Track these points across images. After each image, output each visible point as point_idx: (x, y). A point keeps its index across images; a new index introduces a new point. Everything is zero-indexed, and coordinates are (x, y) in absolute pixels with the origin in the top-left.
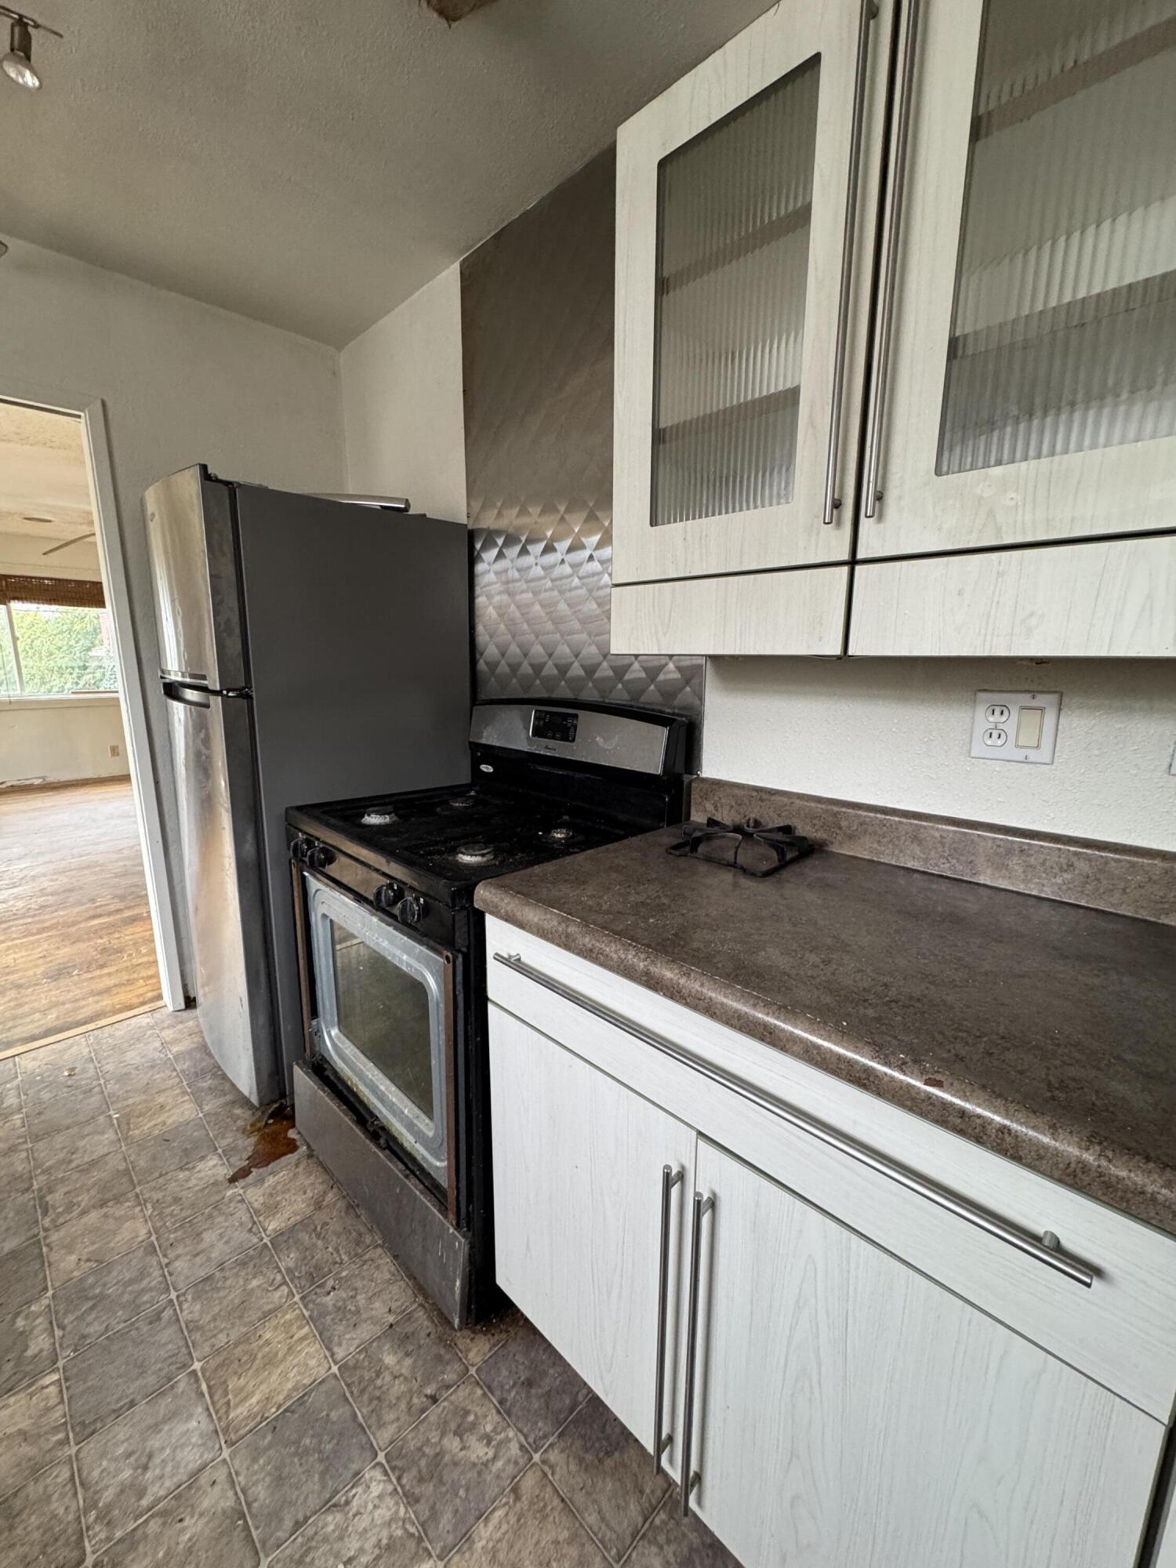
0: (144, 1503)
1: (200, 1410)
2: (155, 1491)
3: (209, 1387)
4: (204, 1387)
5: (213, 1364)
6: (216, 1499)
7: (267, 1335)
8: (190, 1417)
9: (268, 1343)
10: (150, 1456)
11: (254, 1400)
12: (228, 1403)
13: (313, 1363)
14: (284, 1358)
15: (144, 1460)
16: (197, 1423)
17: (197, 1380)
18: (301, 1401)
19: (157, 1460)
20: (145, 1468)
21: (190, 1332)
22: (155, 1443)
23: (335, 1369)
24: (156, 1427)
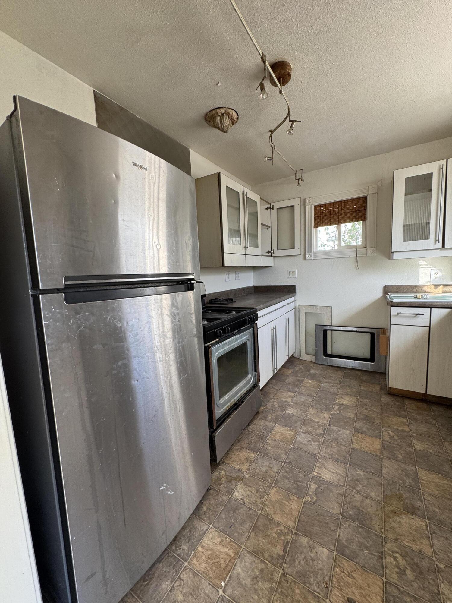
0: (313, 437)
1: (297, 440)
2: (311, 437)
3: (293, 441)
4: (294, 442)
5: (289, 443)
6: (304, 428)
7: (278, 438)
8: (299, 440)
9: (280, 437)
10: (308, 441)
11: (290, 432)
12: (293, 436)
13: (278, 428)
14: (281, 432)
15: (309, 442)
16: (299, 438)
17: (294, 444)
18: (285, 426)
19: (308, 440)
20: (310, 441)
21: (287, 453)
22: (306, 443)
23: (277, 424)
24: (305, 444)
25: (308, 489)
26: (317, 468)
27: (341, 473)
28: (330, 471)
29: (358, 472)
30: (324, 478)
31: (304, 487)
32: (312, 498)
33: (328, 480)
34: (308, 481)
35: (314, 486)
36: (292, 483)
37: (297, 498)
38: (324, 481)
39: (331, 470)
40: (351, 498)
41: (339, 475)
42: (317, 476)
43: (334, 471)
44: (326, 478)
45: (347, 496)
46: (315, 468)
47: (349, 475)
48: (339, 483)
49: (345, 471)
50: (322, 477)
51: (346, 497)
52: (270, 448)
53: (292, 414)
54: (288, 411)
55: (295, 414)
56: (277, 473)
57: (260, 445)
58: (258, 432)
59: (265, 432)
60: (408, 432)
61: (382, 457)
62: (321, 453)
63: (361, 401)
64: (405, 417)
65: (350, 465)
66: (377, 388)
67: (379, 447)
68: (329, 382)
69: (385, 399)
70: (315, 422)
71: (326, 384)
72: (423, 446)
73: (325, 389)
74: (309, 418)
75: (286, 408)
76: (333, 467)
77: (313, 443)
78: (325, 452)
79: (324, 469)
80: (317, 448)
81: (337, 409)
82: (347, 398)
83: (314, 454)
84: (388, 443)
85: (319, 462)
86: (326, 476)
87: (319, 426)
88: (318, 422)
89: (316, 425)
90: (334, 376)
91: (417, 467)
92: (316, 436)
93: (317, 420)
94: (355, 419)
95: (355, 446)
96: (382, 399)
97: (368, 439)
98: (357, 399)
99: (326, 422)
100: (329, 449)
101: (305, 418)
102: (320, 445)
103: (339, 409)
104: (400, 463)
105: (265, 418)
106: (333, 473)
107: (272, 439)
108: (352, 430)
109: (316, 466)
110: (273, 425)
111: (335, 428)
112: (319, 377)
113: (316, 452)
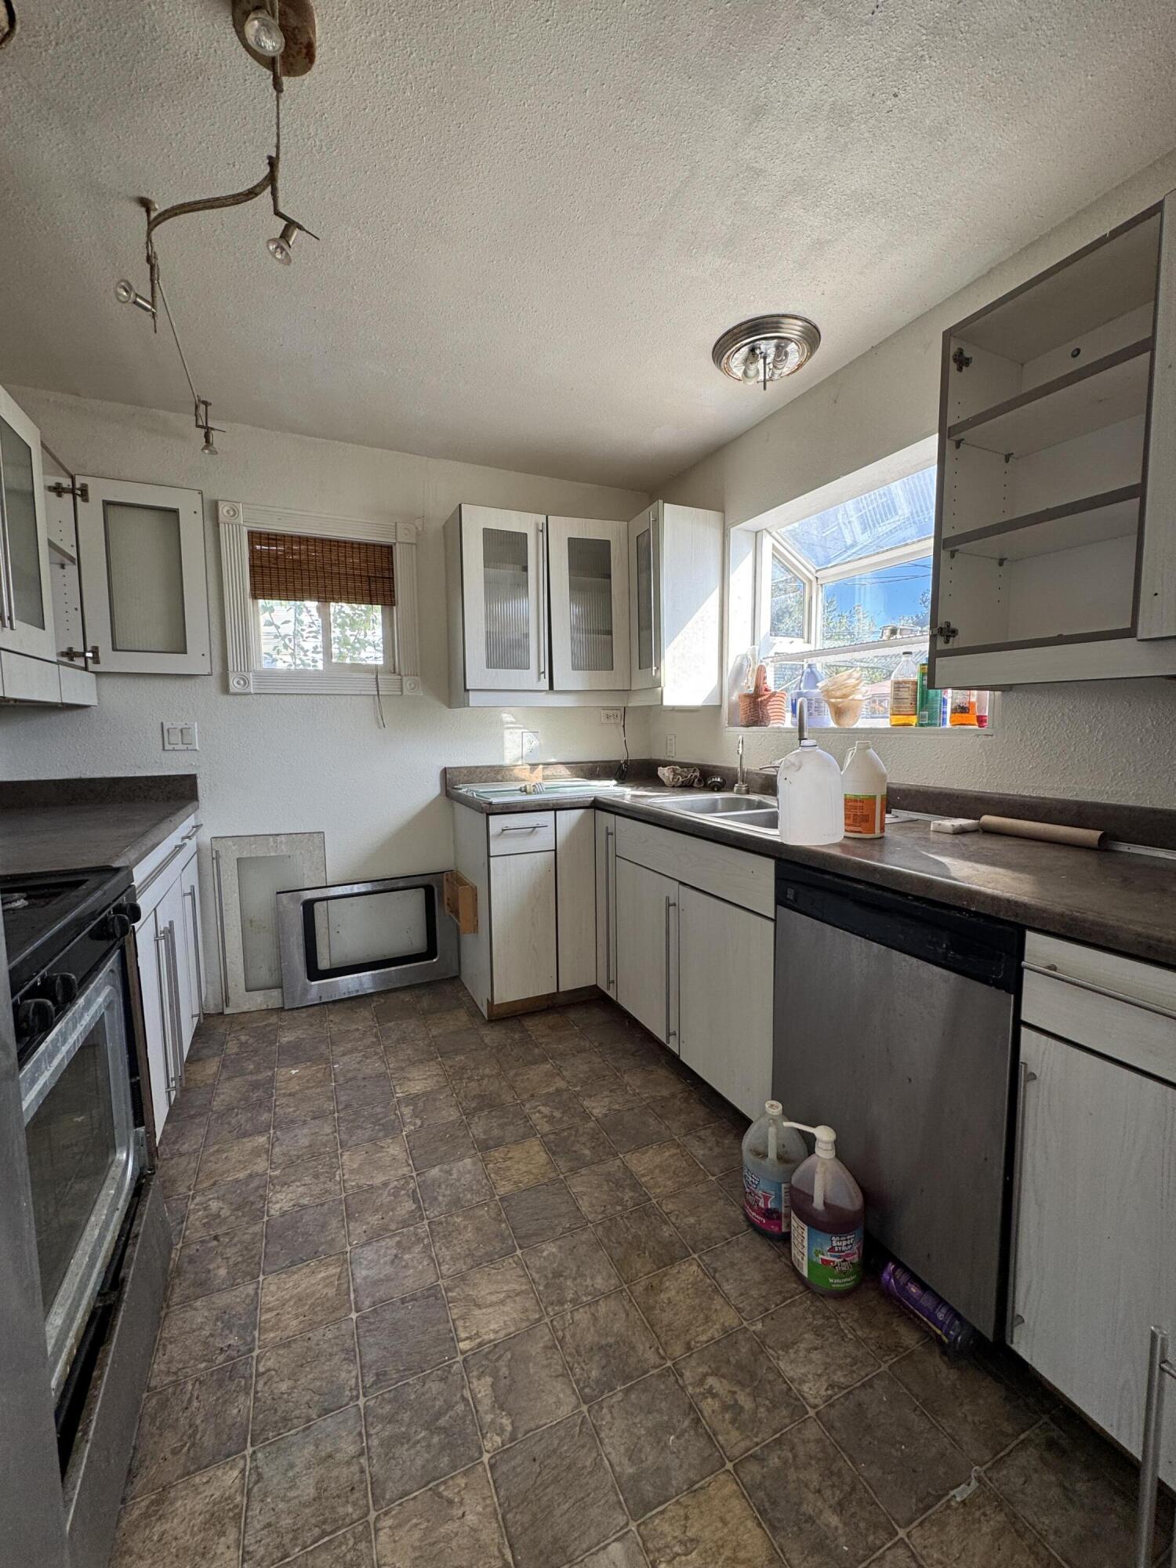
0: (398, 1239)
1: (358, 1281)
2: (392, 1242)
3: (348, 1294)
4: (352, 1296)
5: (341, 1313)
6: (358, 1229)
7: (295, 1323)
8: (365, 1278)
9: (297, 1316)
10: (392, 1262)
11: (322, 1275)
12: (339, 1279)
13: (273, 1288)
14: (291, 1297)
15: (397, 1261)
16: (361, 1273)
17: (356, 1303)
18: (293, 1264)
19: (388, 1258)
20: (396, 1256)
21: (354, 1350)
22: (388, 1270)
23: (261, 1278)
24: (388, 1279)
25: (477, 1411)
26: (460, 1323)
27: (517, 1287)
28: (491, 1305)
29: (545, 1254)
30: (492, 1336)
31: (463, 1418)
32: (501, 1431)
33: (502, 1334)
34: (463, 1387)
35: (482, 1388)
36: (424, 1438)
37: (465, 1474)
38: (496, 1346)
39: (494, 1298)
40: (573, 1336)
41: (517, 1295)
42: (471, 1349)
43: (502, 1296)
44: (497, 1332)
45: (564, 1337)
46: (456, 1330)
47: (536, 1276)
48: (528, 1320)
49: (522, 1273)
50: (486, 1337)
51: (562, 1341)
52: (284, 1387)
53: (297, 1209)
54: (278, 1206)
55: (305, 1201)
56: (361, 1454)
57: (241, 1407)
58: (203, 1365)
59: (233, 1340)
60: (567, 1090)
61: (561, 1176)
62: (444, 1268)
63: (450, 1067)
64: (544, 1060)
65: (521, 1248)
66: (463, 1017)
67: (542, 1158)
68: (351, 1052)
69: (492, 1036)
70: (379, 1188)
71: (346, 1059)
72: (602, 1104)
73: (350, 1075)
74: (353, 1187)
75: (263, 1198)
76: (494, 1287)
77: (407, 1257)
78: (452, 1258)
79: (477, 1312)
80: (425, 1263)
81: (411, 1117)
82: (414, 1073)
83: (429, 1289)
84: (552, 1137)
85: (454, 1300)
86: (492, 1327)
87: (396, 1195)
88: (385, 1184)
89: (385, 1198)
90: (354, 1027)
91: (621, 1156)
92: (405, 1230)
93: (379, 1179)
94: (464, 1117)
95: (504, 1188)
96: (487, 1040)
97: (516, 1153)
98: (439, 1064)
99: (405, 1170)
100: (455, 1242)
101: (344, 1195)
102: (427, 1247)
103: (415, 1115)
104: (594, 1168)
105: (204, 1287)
106: (502, 1302)
107: (277, 1347)
108: (473, 1152)
109: (454, 1321)
110: (250, 1289)
111: (435, 1172)
112: (316, 1048)
113: (430, 1278)
